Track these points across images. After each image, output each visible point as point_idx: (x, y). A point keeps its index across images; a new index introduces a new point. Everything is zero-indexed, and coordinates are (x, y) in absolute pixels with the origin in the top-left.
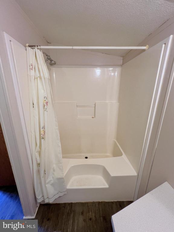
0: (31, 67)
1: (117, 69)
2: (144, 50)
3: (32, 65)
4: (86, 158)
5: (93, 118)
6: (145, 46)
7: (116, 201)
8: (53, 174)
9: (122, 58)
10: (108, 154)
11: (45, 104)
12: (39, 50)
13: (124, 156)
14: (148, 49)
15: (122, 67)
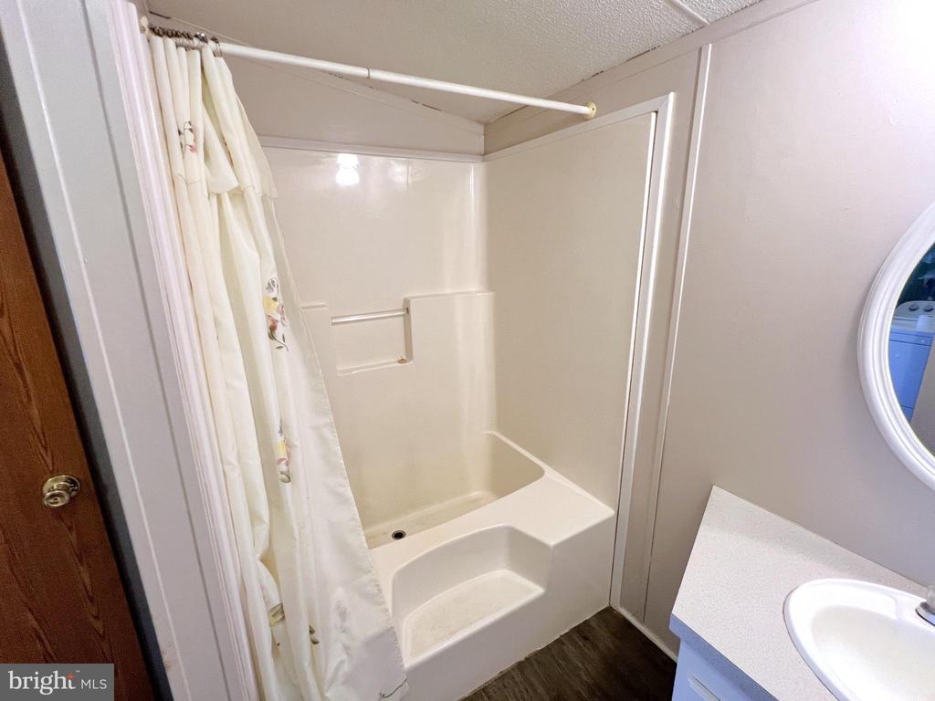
0: (189, 137)
1: (472, 166)
2: (582, 118)
3: (191, 130)
4: (399, 535)
5: (402, 361)
6: (585, 105)
7: (567, 631)
8: (344, 631)
9: (481, 129)
10: (475, 494)
11: (278, 317)
12: (221, 60)
13: (550, 473)
14: (595, 117)
15: (484, 161)
